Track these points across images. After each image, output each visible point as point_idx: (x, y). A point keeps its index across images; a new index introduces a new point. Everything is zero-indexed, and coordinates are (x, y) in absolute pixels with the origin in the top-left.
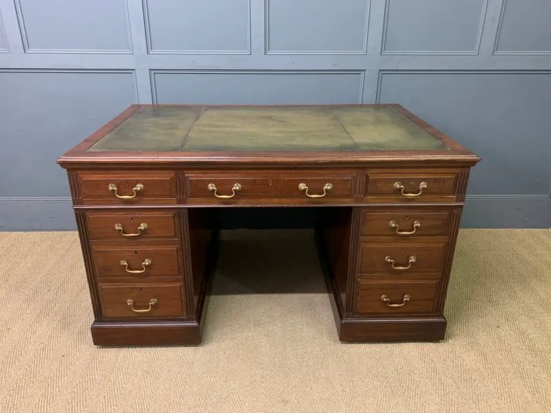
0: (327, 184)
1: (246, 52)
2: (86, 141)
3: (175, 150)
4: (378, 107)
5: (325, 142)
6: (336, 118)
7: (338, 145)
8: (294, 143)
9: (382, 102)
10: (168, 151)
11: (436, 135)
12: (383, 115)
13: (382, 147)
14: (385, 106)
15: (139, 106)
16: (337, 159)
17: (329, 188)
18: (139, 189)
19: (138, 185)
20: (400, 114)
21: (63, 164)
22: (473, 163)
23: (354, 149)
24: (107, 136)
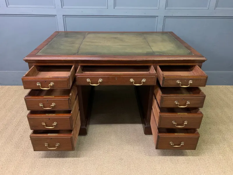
0: (143, 79)
1: (106, 7)
2: (36, 49)
3: (74, 54)
4: (163, 33)
5: (140, 51)
6: (145, 38)
7: (145, 52)
8: (126, 51)
9: (165, 31)
10: (71, 55)
11: (188, 47)
12: (165, 37)
13: (165, 53)
14: (166, 33)
15: (58, 32)
16: (145, 59)
17: (144, 81)
18: (51, 85)
19: (51, 83)
20: (173, 37)
21: (26, 61)
22: (204, 61)
23: (152, 54)
24: (45, 47)
